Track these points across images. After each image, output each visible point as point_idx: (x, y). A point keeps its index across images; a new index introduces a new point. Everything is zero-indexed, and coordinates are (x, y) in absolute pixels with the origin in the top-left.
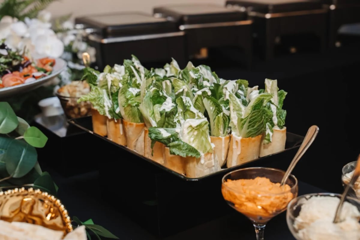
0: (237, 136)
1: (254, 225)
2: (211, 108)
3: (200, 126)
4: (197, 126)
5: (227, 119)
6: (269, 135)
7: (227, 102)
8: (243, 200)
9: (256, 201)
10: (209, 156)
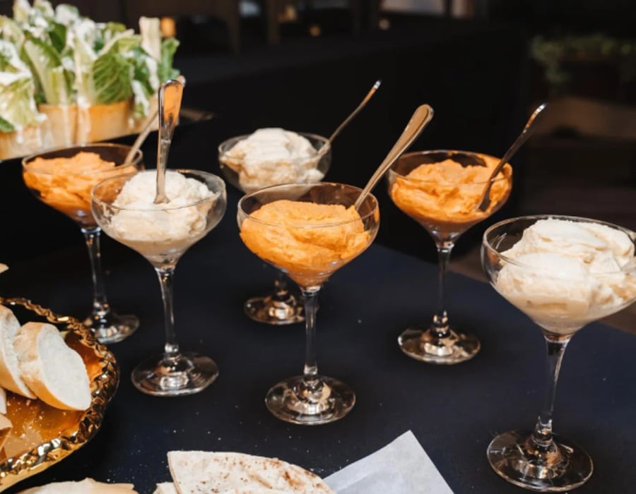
0: (84, 102)
1: (84, 231)
2: (42, 58)
3: (15, 85)
4: (12, 84)
5: (69, 77)
6: (141, 105)
7: (71, 53)
8: (48, 183)
9: (66, 184)
10: (31, 131)
